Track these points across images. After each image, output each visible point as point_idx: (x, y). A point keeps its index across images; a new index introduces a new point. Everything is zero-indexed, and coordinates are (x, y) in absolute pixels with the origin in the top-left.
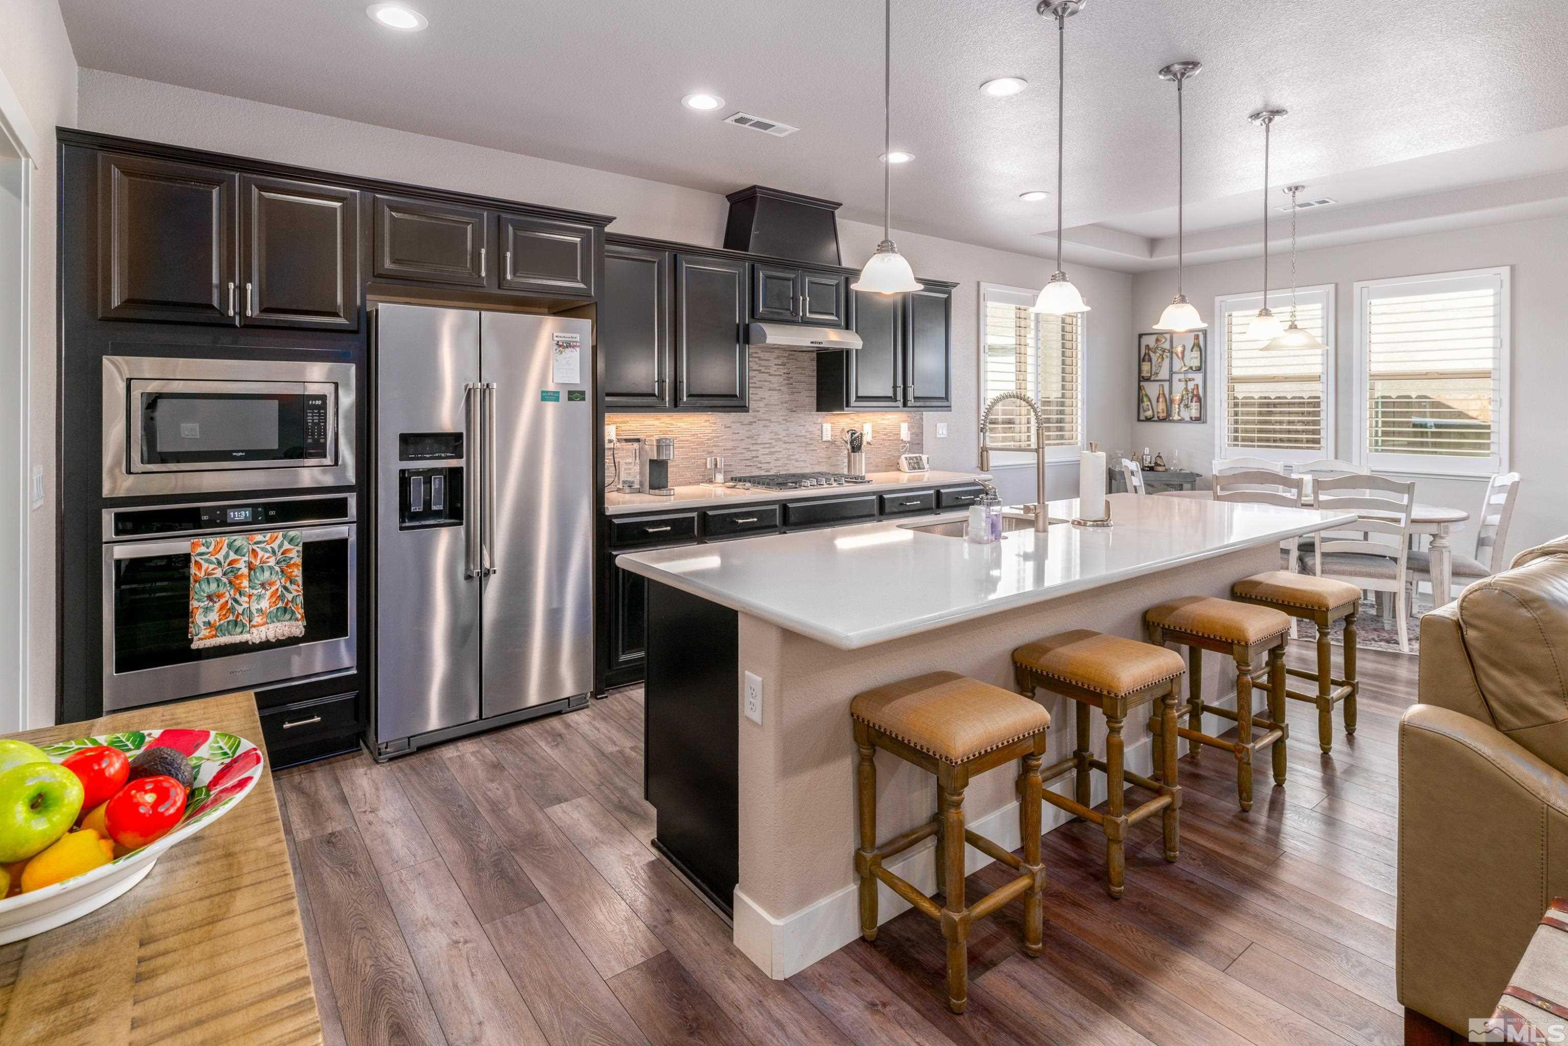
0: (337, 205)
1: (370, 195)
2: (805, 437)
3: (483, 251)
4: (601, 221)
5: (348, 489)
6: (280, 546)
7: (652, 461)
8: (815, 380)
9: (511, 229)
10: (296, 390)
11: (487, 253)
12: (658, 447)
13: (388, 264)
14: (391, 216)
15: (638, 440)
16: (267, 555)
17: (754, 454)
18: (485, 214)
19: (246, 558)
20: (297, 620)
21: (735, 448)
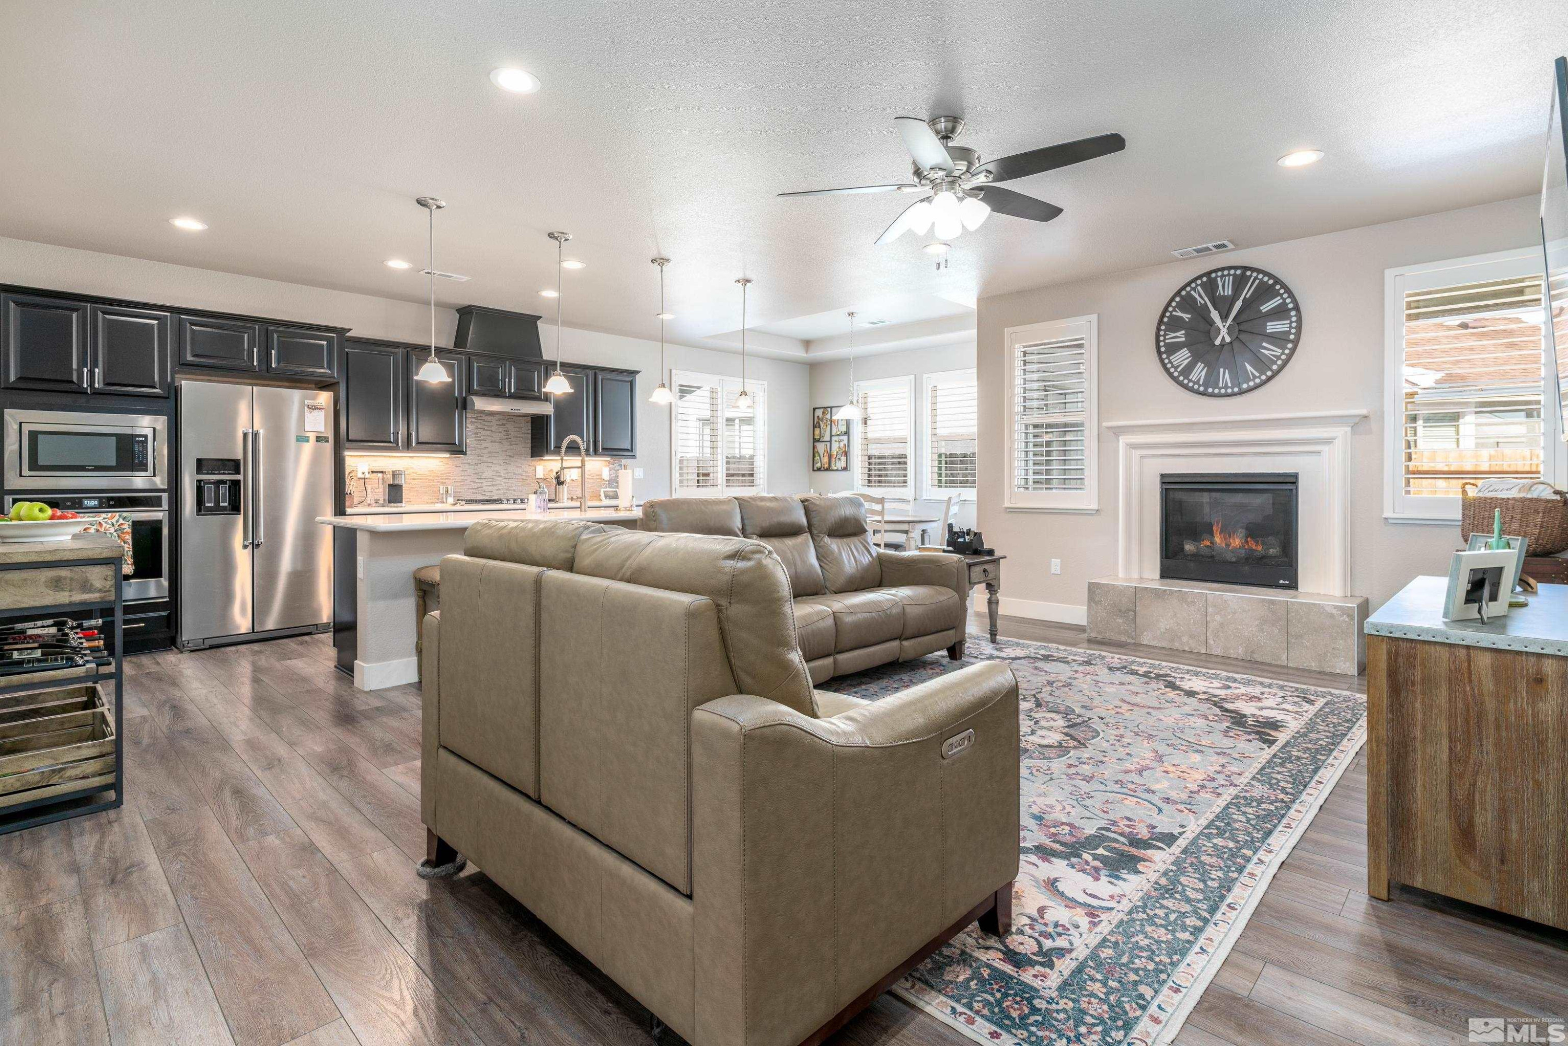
0: (155, 322)
1: (177, 316)
2: (521, 475)
3: (255, 350)
4: (341, 332)
5: (163, 491)
6: (117, 521)
7: (390, 485)
8: (530, 436)
9: (275, 336)
10: (129, 431)
11: (259, 351)
12: (393, 476)
13: (189, 358)
14: (192, 329)
15: (382, 472)
16: (108, 526)
17: (479, 485)
18: (257, 327)
19: (95, 527)
20: (128, 564)
21: (463, 481)
